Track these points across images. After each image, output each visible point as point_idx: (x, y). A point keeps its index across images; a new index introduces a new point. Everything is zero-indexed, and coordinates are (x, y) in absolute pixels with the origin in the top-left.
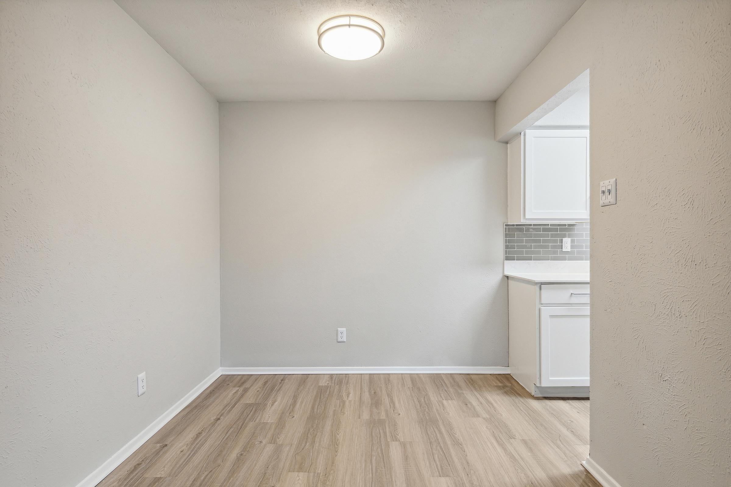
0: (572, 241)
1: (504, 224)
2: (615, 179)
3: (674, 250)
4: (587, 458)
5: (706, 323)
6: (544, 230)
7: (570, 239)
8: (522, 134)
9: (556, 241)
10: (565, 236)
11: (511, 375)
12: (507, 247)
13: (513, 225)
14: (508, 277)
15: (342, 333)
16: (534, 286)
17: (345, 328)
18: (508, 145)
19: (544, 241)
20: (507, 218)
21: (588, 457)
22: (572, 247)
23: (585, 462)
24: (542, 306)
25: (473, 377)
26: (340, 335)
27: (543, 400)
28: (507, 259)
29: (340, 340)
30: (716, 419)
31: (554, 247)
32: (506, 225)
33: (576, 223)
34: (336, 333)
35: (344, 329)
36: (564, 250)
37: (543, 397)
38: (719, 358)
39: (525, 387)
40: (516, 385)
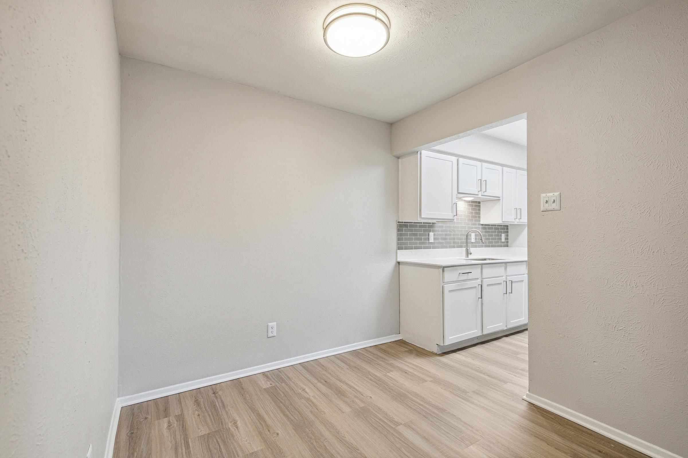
0: (434, 235)
1: (397, 221)
2: (560, 192)
3: (629, 243)
4: (527, 394)
5: (665, 289)
6: (420, 226)
7: (433, 233)
8: (419, 152)
9: (425, 235)
10: (430, 231)
11: (404, 339)
12: (399, 239)
13: (402, 222)
14: (399, 263)
15: (272, 328)
16: (439, 269)
17: (275, 322)
18: (400, 160)
19: (420, 235)
20: (398, 217)
21: (528, 392)
22: (434, 239)
23: (525, 396)
24: (444, 284)
25: (382, 347)
26: (270, 330)
27: (444, 355)
28: (399, 248)
29: (270, 335)
30: (677, 350)
31: (425, 239)
32: (398, 222)
33: (437, 221)
34: (266, 329)
35: (274, 324)
36: (430, 241)
37: (443, 353)
38: (678, 311)
39: (424, 348)
40: (415, 347)
